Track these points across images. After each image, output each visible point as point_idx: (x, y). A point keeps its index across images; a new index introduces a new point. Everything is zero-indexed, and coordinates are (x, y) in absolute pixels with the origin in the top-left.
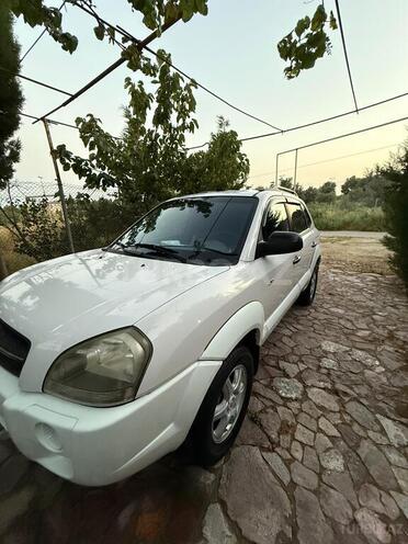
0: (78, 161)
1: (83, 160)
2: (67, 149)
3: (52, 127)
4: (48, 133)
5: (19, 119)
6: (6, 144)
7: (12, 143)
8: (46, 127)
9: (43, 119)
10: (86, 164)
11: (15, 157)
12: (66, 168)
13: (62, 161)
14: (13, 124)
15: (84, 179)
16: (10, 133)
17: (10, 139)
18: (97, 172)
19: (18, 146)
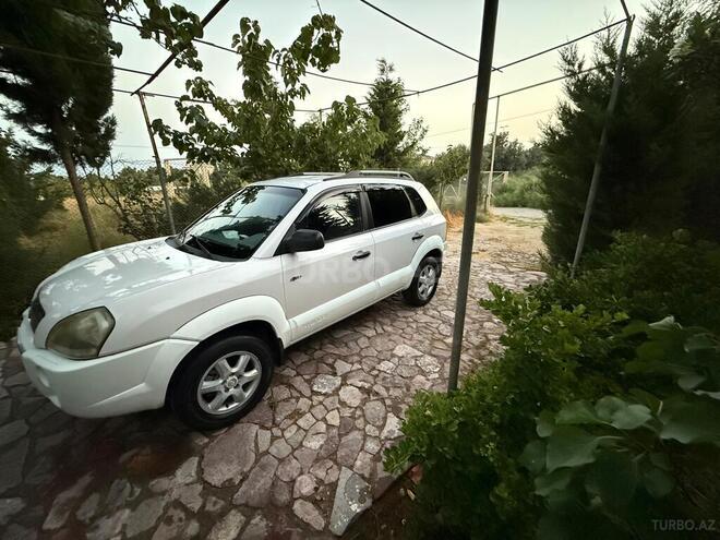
0: (177, 135)
1: (182, 134)
2: (165, 123)
3: (147, 100)
4: (144, 107)
5: (112, 95)
6: (101, 121)
7: (106, 120)
8: (142, 100)
9: (137, 92)
10: (187, 139)
11: (110, 134)
12: (166, 142)
13: (161, 135)
14: (107, 100)
15: (185, 154)
16: (105, 110)
17: (105, 117)
18: (200, 146)
19: (113, 122)
